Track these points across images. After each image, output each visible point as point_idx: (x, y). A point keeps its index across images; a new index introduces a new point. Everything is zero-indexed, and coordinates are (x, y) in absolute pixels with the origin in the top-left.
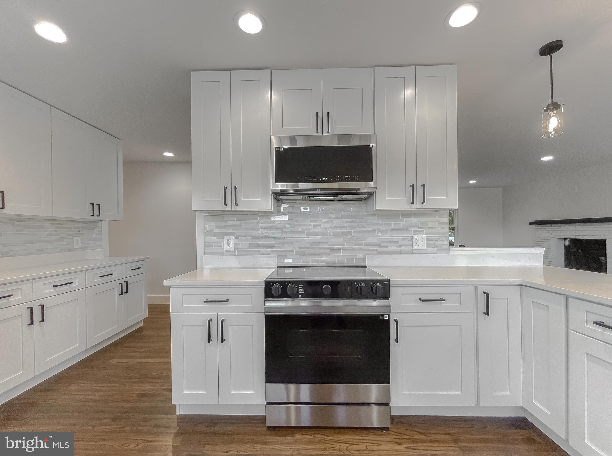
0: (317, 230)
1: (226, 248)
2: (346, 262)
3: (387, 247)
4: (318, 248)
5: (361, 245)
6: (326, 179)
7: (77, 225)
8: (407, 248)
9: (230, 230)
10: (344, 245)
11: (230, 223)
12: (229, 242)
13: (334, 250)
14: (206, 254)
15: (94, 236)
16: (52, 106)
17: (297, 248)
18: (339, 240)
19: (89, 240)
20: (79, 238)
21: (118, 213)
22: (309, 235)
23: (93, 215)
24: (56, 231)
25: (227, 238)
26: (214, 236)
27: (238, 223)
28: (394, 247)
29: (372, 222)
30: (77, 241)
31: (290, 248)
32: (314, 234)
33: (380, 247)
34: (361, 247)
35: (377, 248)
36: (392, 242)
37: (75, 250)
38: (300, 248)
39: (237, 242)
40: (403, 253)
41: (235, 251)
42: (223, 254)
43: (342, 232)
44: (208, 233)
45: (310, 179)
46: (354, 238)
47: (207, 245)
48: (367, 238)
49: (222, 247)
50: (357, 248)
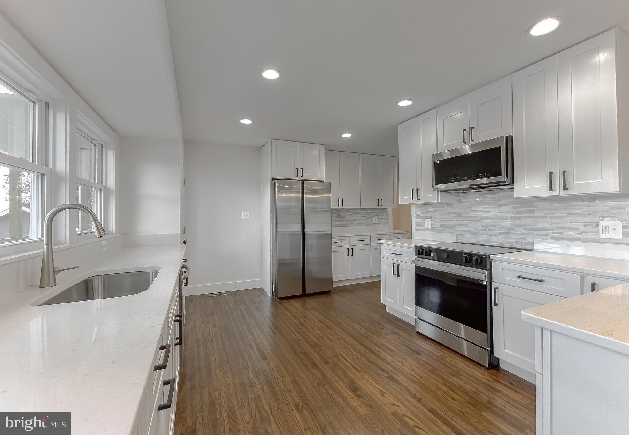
0: (488, 215)
1: (427, 227)
2: (515, 245)
3: (562, 233)
4: (489, 230)
5: (532, 229)
6: (466, 178)
7: (375, 211)
8: (590, 236)
9: (428, 215)
10: (513, 229)
11: (429, 210)
12: (428, 222)
13: (503, 233)
14: (416, 230)
15: (384, 217)
16: (360, 153)
17: (472, 229)
18: (508, 224)
19: (381, 219)
20: (376, 218)
21: (394, 203)
22: (481, 219)
23: (379, 205)
24: (366, 214)
25: (427, 220)
26: (420, 219)
27: (432, 210)
28: (572, 234)
29: (543, 207)
30: (375, 220)
31: (466, 229)
32: (486, 218)
33: (553, 233)
34: (531, 231)
35: (550, 234)
36: (568, 229)
37: (374, 224)
38: (474, 229)
39: (432, 223)
40: (584, 241)
41: (431, 229)
42: (424, 230)
43: (510, 217)
44: (417, 217)
45: (455, 179)
46: (522, 222)
47: (417, 225)
48: (537, 224)
49: (424, 226)
50: (526, 232)
